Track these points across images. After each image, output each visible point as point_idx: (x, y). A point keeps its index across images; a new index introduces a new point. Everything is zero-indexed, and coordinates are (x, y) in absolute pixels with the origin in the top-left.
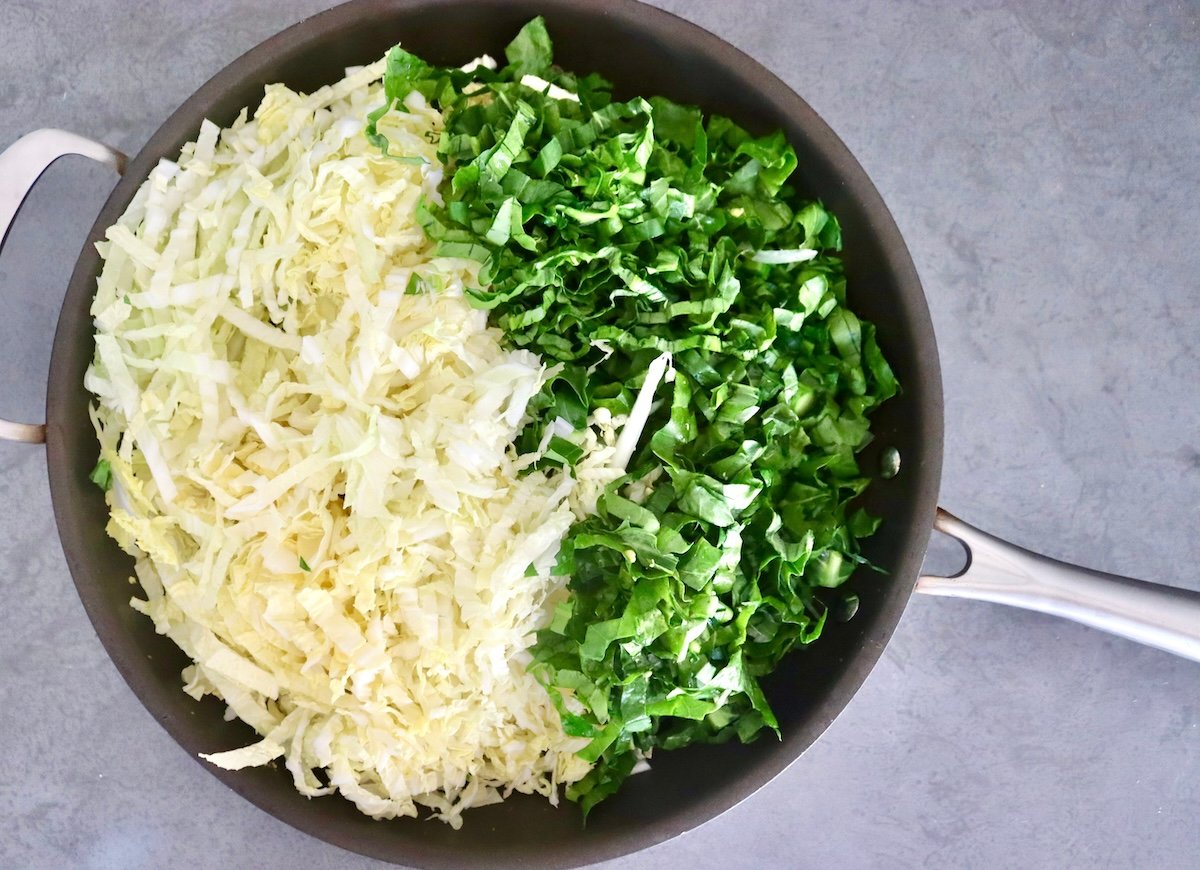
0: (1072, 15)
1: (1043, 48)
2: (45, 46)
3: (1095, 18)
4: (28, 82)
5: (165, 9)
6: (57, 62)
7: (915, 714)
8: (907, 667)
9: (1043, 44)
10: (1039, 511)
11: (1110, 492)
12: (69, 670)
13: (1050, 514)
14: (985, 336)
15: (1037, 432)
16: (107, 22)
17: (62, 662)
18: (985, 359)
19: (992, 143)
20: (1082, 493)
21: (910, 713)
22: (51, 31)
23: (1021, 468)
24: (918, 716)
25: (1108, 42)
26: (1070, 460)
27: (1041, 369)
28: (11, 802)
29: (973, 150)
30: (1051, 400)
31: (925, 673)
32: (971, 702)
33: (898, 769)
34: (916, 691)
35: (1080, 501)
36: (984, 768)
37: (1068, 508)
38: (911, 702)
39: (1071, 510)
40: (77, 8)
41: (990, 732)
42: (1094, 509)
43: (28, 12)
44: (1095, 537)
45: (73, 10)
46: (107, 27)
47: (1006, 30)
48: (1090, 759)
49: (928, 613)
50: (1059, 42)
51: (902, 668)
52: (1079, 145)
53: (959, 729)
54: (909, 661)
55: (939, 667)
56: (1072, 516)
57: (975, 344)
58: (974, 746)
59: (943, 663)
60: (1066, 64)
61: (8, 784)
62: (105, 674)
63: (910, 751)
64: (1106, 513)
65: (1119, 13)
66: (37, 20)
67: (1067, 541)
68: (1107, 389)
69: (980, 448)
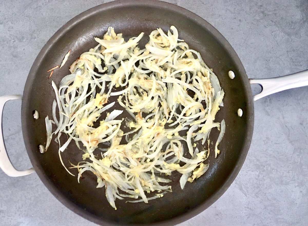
0: (292, 28)
1: (285, 36)
2: (32, 27)
3: (298, 28)
4: (27, 35)
5: (62, 19)
6: (34, 31)
7: (249, 208)
8: (247, 195)
9: (285, 35)
10: (283, 155)
11: (302, 151)
12: (28, 187)
13: (286, 156)
14: (269, 109)
15: (282, 134)
16: (48, 21)
17: (26, 185)
18: (269, 115)
19: (271, 60)
20: (294, 151)
21: (248, 208)
22: (33, 23)
23: (278, 144)
24: (250, 209)
25: (301, 35)
26: (291, 142)
27: (284, 118)
28: (10, 221)
29: (267, 61)
30: (286, 126)
31: (252, 197)
32: (264, 206)
33: (244, 223)
34: (250, 202)
35: (294, 153)
36: (268, 223)
37: (290, 155)
38: (248, 205)
39: (291, 155)
40: (40, 18)
41: (269, 214)
42: (297, 155)
43: (28, 18)
44: (298, 163)
45: (39, 18)
46: (47, 23)
47: (275, 31)
48: (297, 223)
49: (253, 181)
50: (289, 34)
51: (246, 196)
52: (294, 61)
53: (261, 213)
54: (248, 194)
55: (256, 196)
56: (292, 157)
57: (266, 111)
58: (265, 217)
59: (257, 195)
60: (290, 40)
61: (10, 217)
62: (37, 188)
63: (248, 218)
64: (300, 157)
65: (304, 28)
66: (30, 20)
67: (290, 163)
68: (301, 124)
69: (267, 138)
